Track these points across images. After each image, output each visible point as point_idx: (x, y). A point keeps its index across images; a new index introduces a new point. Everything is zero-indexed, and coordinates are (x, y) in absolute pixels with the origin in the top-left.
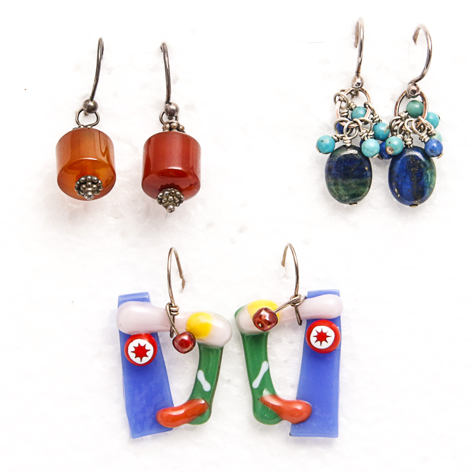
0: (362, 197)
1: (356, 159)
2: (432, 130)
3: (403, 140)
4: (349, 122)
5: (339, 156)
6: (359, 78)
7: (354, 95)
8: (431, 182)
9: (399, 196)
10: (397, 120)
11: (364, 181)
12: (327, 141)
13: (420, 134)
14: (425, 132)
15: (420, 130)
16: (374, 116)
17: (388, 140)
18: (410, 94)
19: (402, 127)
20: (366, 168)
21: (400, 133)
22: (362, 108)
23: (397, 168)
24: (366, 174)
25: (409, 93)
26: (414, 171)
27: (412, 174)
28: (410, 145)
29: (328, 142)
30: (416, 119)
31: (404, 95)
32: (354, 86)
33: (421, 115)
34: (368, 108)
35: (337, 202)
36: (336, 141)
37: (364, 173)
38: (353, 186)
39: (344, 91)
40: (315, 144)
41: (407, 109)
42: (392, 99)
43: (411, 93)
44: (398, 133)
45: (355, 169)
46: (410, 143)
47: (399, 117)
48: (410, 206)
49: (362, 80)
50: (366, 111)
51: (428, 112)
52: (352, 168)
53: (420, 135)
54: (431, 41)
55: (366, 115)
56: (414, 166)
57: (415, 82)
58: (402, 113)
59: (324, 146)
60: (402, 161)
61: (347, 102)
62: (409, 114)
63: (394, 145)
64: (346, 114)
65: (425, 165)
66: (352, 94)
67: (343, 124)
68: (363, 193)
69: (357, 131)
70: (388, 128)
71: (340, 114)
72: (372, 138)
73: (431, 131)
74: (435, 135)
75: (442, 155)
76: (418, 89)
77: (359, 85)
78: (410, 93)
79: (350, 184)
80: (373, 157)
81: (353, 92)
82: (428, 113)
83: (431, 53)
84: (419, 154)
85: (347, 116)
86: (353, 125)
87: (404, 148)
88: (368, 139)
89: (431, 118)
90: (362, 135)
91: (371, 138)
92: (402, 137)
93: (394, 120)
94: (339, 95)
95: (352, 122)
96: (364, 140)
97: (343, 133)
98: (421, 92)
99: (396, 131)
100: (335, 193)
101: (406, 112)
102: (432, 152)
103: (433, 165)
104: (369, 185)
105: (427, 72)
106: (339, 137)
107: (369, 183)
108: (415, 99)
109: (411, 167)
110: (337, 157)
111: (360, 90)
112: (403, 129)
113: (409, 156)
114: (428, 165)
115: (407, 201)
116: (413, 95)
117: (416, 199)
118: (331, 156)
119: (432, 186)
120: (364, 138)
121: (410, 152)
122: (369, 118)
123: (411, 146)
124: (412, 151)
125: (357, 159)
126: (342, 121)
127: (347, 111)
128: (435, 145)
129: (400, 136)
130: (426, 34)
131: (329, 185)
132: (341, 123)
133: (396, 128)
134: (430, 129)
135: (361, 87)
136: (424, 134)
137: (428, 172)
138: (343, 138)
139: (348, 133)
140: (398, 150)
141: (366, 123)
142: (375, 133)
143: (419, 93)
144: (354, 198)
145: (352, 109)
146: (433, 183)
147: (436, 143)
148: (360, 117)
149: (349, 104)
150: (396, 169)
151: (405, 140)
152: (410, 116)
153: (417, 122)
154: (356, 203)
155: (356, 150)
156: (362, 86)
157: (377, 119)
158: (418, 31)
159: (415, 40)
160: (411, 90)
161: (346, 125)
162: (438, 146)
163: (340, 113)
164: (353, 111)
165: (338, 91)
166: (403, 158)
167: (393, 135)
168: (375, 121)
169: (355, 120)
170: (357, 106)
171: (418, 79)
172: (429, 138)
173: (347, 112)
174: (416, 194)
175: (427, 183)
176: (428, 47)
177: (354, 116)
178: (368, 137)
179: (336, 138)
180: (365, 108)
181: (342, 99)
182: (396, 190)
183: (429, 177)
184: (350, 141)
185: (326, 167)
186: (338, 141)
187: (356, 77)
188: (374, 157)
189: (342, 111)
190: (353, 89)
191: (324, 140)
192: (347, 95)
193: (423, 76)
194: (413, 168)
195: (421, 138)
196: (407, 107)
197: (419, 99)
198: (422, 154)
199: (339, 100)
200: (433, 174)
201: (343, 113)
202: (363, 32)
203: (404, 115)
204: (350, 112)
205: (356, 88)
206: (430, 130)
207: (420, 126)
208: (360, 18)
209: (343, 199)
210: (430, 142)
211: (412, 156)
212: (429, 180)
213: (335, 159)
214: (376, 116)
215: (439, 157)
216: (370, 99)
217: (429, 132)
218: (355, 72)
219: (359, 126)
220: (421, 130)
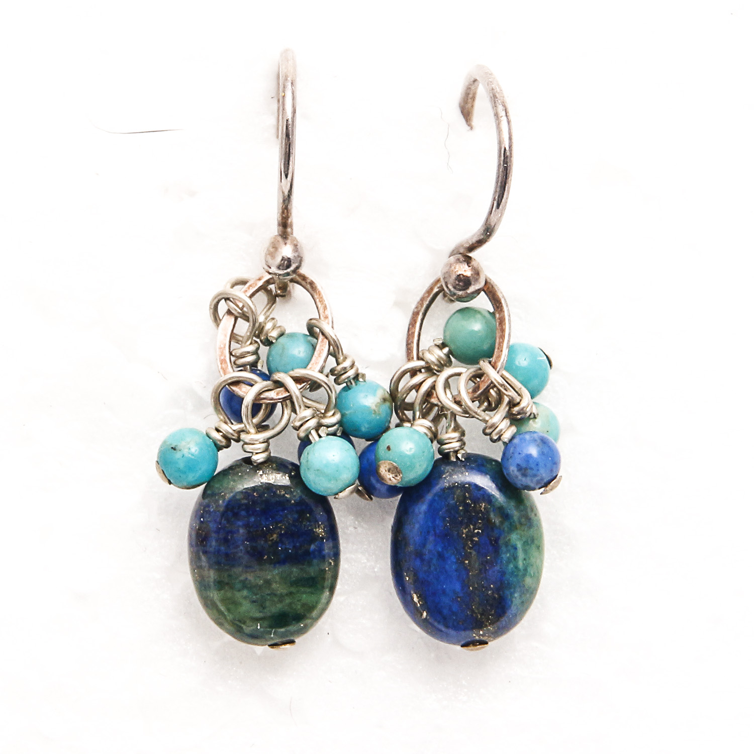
0: (308, 621)
1: (283, 504)
2: (526, 402)
3: (434, 437)
4: (261, 384)
5: (229, 496)
6: (288, 242)
7: (277, 295)
8: (526, 570)
9: (425, 614)
10: (414, 372)
11: (312, 571)
12: (192, 448)
13: (486, 416)
14: (503, 409)
15: (486, 404)
16: (338, 364)
17: (386, 439)
18: (452, 289)
19: (429, 394)
20: (320, 531)
21: (424, 416)
22: (302, 339)
23: (417, 526)
24: (320, 550)
25: (447, 287)
26: (471, 536)
27: (466, 544)
28: (456, 452)
29: (194, 449)
30: (472, 369)
31: (436, 290)
32: (274, 270)
33: (489, 354)
34: (321, 337)
35: (228, 638)
36: (219, 448)
37: (313, 547)
38: (279, 588)
39: (244, 283)
40: (153, 455)
41: (445, 336)
42: (397, 304)
43: (455, 288)
44: (418, 414)
45: (281, 535)
46: (456, 445)
47: (422, 363)
48: (462, 646)
49: (296, 247)
50: (314, 348)
51: (511, 343)
52: (271, 532)
53: (486, 422)
54: (509, 122)
55: (314, 358)
56: (471, 520)
57: (466, 254)
58: (429, 350)
59: (181, 465)
60: (430, 505)
61: (251, 319)
62: (450, 352)
63: (402, 456)
64: (251, 358)
65: (505, 516)
66: (269, 292)
67: (240, 390)
68: (311, 608)
69: (287, 412)
70: (385, 400)
71: (233, 359)
72: (334, 434)
73: (523, 405)
74: (535, 417)
75: (558, 482)
76: (477, 273)
77: (288, 266)
78: (450, 287)
79: (268, 583)
80: (337, 494)
81: (272, 287)
82: (511, 349)
83: (511, 161)
84: (484, 481)
85: (253, 366)
86: (272, 394)
87: (437, 465)
88: (320, 437)
89: (522, 361)
90: (301, 425)
91: (328, 435)
92: (429, 429)
93: (404, 374)
94: (227, 299)
95: (268, 383)
96: (310, 443)
97: (240, 421)
98: (486, 282)
99: (411, 407)
100: (220, 612)
101: (442, 346)
102: (524, 475)
103: (532, 516)
104: (328, 583)
105: (499, 220)
106: (228, 432)
107: (329, 575)
108: (472, 304)
109: (461, 523)
110: (224, 497)
111: (292, 281)
112: (434, 400)
113: (452, 488)
114: (515, 514)
115: (452, 632)
116: (460, 293)
117: (480, 625)
118: (205, 494)
119: (528, 581)
120: (307, 436)
121: (455, 477)
122: (321, 371)
123: (459, 456)
124: (462, 473)
125: (288, 501)
126: (237, 383)
127: (252, 348)
128: (534, 451)
129: (423, 425)
130: (494, 98)
131: (202, 586)
132: (234, 388)
133: (412, 397)
134: (518, 399)
135: (294, 271)
136: (498, 417)
137: (514, 537)
138: (243, 436)
139: (256, 420)
140: (418, 471)
141: (315, 385)
142: (343, 416)
143: (481, 284)
144: (281, 627)
145: (268, 343)
146: (531, 571)
147: (538, 446)
148: (293, 370)
149: (260, 324)
150: (414, 531)
151: (439, 436)
152: (455, 358)
153: (478, 379)
154: (292, 642)
155: (285, 473)
156: (298, 268)
157: (351, 373)
158: (473, 88)
159: (466, 113)
160: (454, 277)
161: (248, 395)
162: (542, 454)
163: (231, 354)
164: (272, 346)
165: (222, 285)
166: (435, 495)
167: (402, 421)
168: (344, 377)
169: (278, 376)
170: (287, 332)
171: (474, 240)
172: (513, 429)
173: (256, 353)
174: (481, 610)
175: (512, 573)
176: (500, 143)
177: (276, 363)
178: (320, 432)
179: (218, 436)
180: (310, 338)
181: (236, 310)
182: (416, 599)
183: (521, 555)
184: (264, 445)
185: (191, 527)
186: (228, 446)
187: (280, 239)
188: (341, 495)
189: (238, 349)
190: (270, 276)
191: (182, 445)
192: (251, 296)
193: (488, 231)
194: (467, 526)
195: (488, 431)
196: (445, 332)
197: (482, 302)
198: (494, 479)
199: (229, 312)
200: (534, 542)
201: (242, 356)
202: (293, 99)
203: (435, 356)
204: (264, 350)
205: (280, 275)
206: (519, 403)
207: (486, 391)
208: (286, 51)
209: (247, 629)
210: (516, 441)
211: (462, 487)
212: (520, 564)
213: (218, 506)
214: (347, 364)
215: (549, 487)
216: (325, 308)
217: (516, 409)
218: (276, 223)
219: (290, 398)
220: (490, 404)
